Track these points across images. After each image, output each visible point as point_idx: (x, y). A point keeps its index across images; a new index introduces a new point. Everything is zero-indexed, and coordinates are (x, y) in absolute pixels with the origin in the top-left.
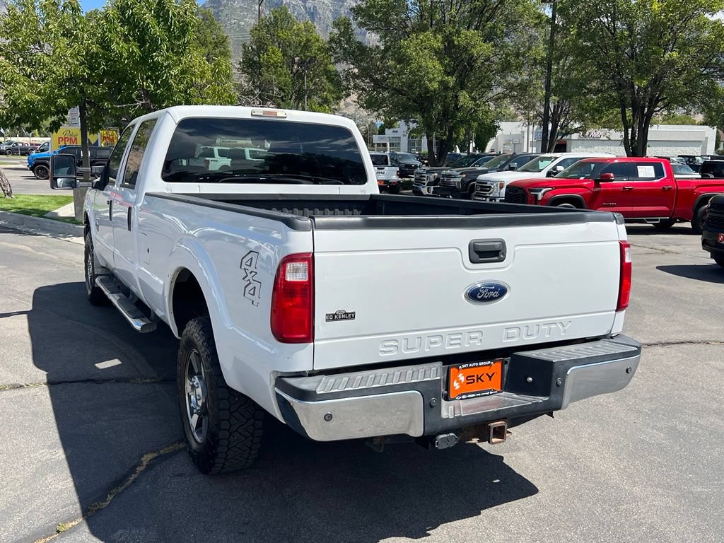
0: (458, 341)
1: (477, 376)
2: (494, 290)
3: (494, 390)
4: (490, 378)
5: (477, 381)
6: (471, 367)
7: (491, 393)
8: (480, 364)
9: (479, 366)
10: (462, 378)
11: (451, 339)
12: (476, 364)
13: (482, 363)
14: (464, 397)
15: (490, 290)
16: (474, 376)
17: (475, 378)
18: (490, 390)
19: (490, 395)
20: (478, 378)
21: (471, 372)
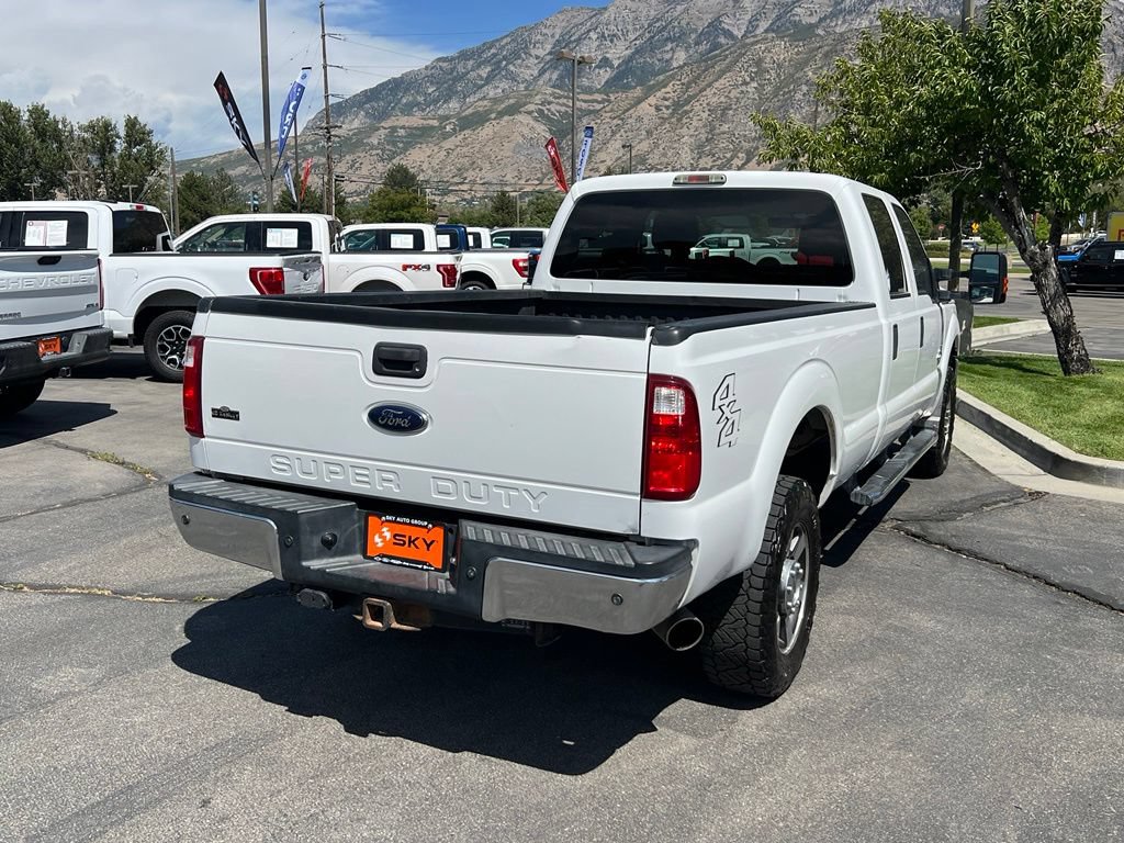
0: (366, 479)
1: (410, 537)
2: (403, 417)
3: (430, 565)
4: (428, 546)
5: (409, 546)
6: (399, 523)
7: (425, 567)
8: (412, 522)
9: (410, 524)
10: (388, 535)
11: (357, 474)
12: (408, 521)
13: (416, 522)
14: (385, 560)
15: (395, 416)
16: (404, 536)
17: (407, 540)
18: (425, 563)
19: (422, 569)
20: (410, 542)
21: (399, 529)
